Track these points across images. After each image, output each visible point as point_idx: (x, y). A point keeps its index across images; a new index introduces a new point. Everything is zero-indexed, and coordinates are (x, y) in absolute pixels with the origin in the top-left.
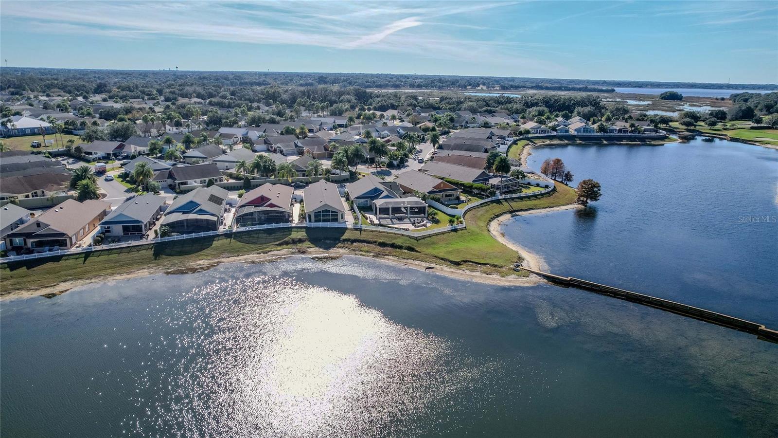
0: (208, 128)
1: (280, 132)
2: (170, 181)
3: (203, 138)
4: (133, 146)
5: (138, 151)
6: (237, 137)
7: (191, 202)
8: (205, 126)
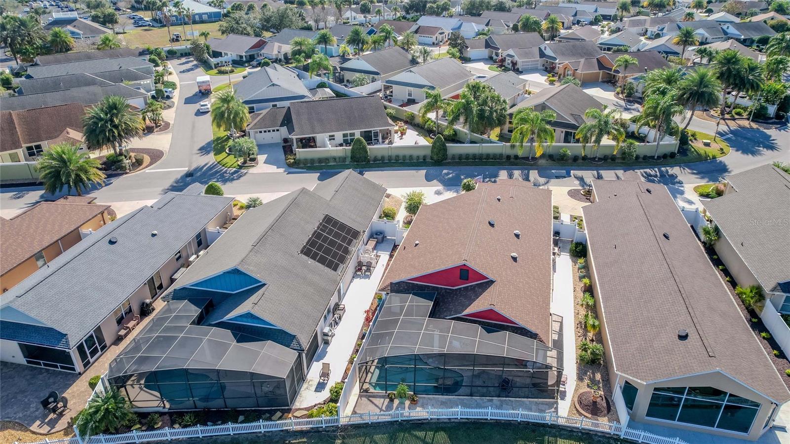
0: (408, 16)
1: (511, 26)
2: (284, 130)
3: (384, 34)
4: (276, 45)
5: (283, 53)
6: (443, 33)
7: (236, 272)
8: (404, 13)
